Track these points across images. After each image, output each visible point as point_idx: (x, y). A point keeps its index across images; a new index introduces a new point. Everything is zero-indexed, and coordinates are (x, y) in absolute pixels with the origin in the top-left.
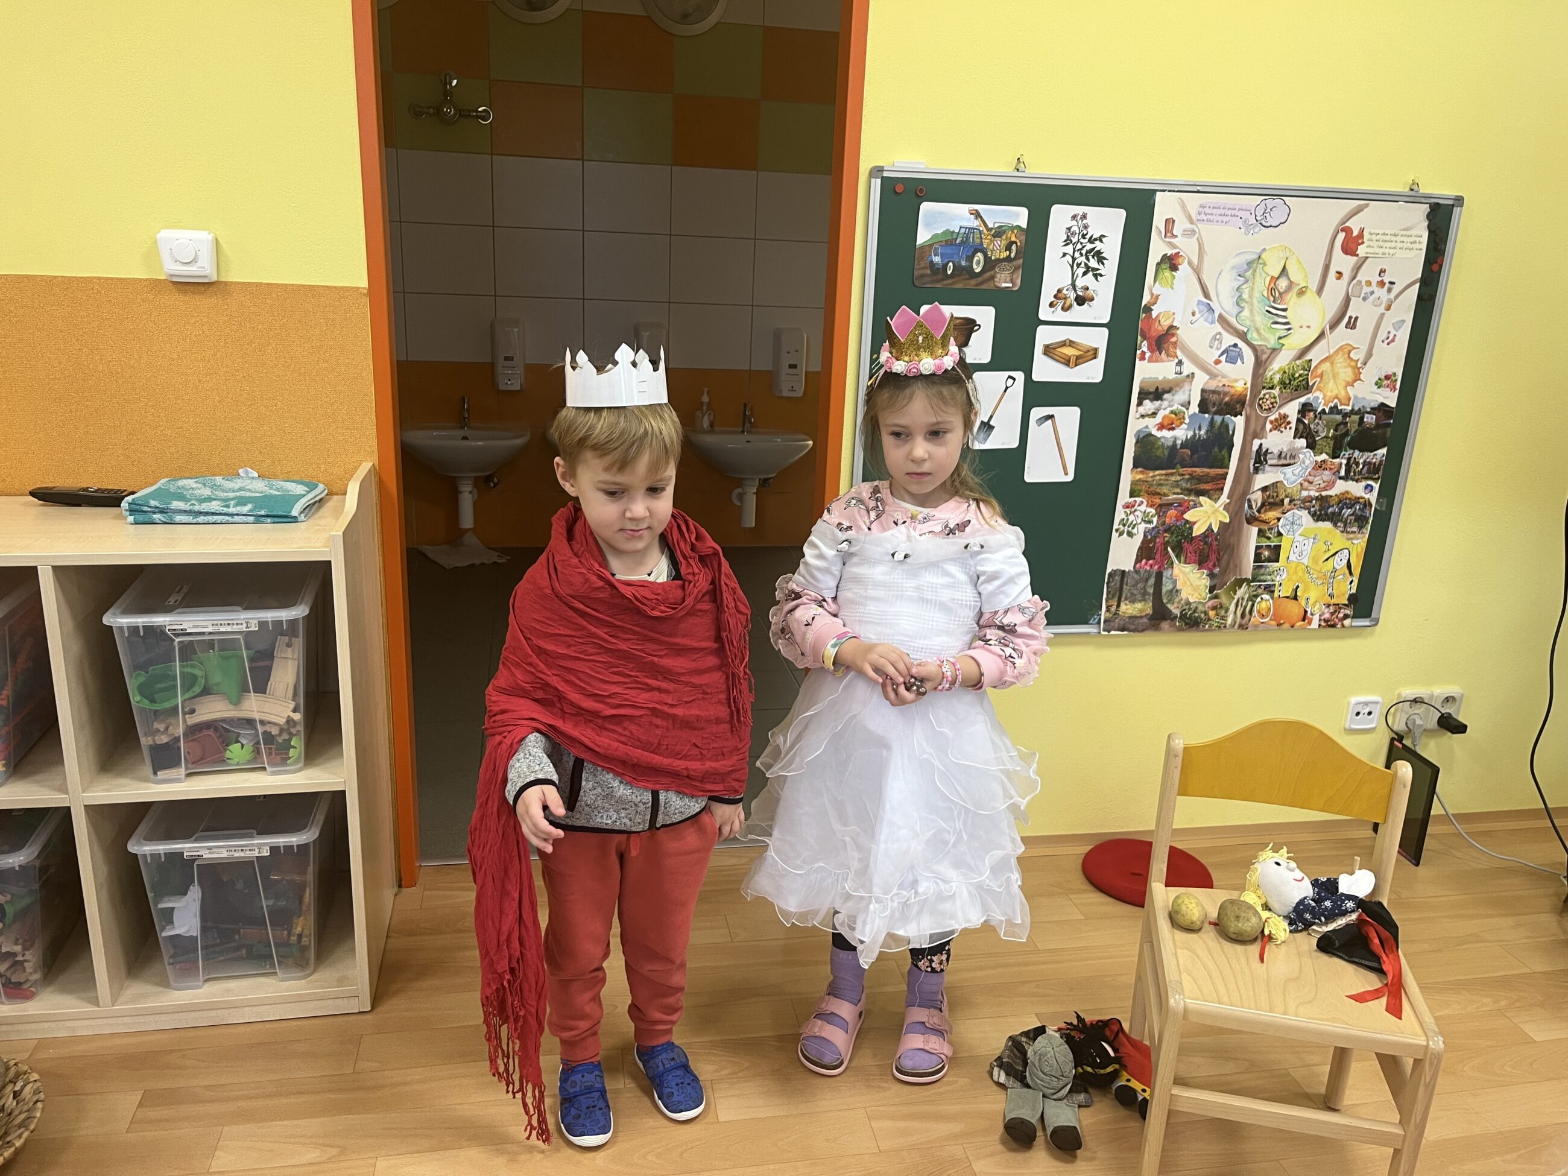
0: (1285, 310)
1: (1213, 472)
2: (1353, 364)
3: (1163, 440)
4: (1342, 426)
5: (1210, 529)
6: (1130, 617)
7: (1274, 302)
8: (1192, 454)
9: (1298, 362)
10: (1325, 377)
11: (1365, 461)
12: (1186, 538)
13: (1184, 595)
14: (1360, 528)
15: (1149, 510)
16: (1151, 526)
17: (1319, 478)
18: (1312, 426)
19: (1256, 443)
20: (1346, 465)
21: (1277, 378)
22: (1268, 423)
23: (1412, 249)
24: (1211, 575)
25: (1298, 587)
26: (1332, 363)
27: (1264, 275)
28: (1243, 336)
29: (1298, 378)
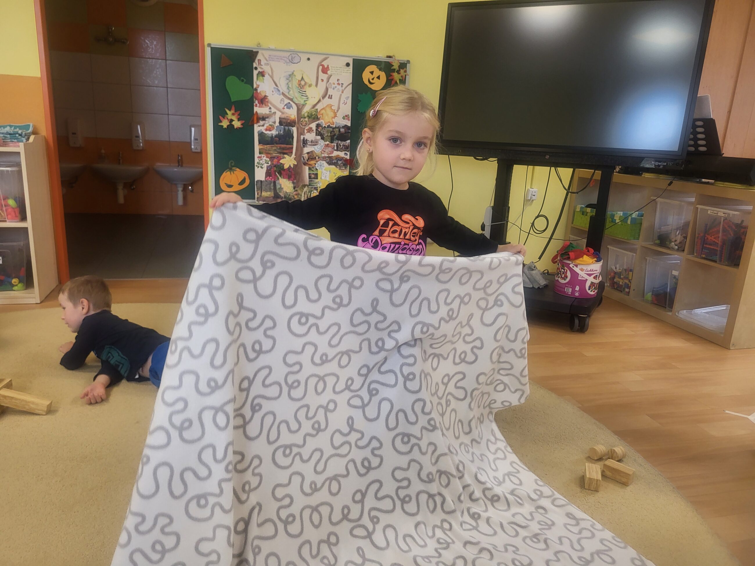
0: (305, 91)
1: (288, 146)
2: (333, 111)
3: (268, 135)
4: (333, 132)
5: (290, 166)
6: (266, 197)
7: (301, 89)
8: (279, 140)
9: (313, 110)
10: (324, 115)
12: (282, 169)
13: (285, 190)
14: (346, 168)
15: (267, 159)
16: (268, 165)
17: (327, 150)
18: (322, 132)
19: (302, 137)
20: (337, 146)
21: (306, 115)
22: (305, 130)
23: (347, 73)
24: (293, 183)
26: (325, 111)
27: (296, 79)
28: (292, 100)
29: (314, 115)
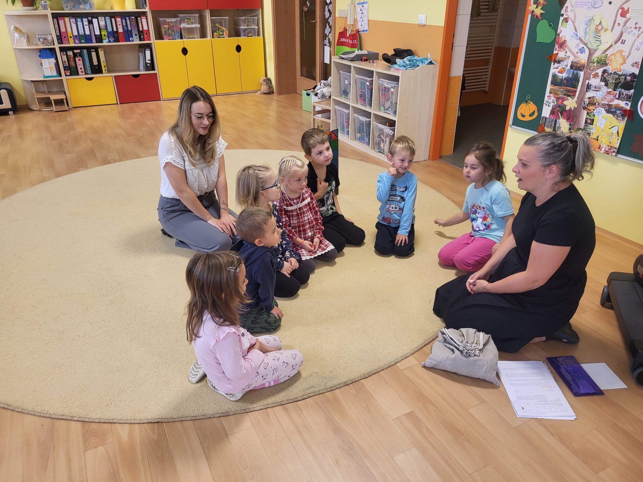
0: (600, 36)
1: (573, 89)
2: (623, 57)
3: (559, 77)
4: (618, 79)
5: (571, 108)
7: (597, 33)
8: (567, 82)
9: (603, 55)
10: (612, 61)
11: (626, 94)
12: (564, 110)
13: (562, 129)
14: (623, 119)
15: (554, 99)
16: (554, 104)
17: (608, 97)
18: (607, 78)
19: (587, 82)
20: (619, 94)
21: (595, 61)
22: (591, 75)
24: (570, 125)
25: (599, 136)
27: (594, 24)
28: (586, 44)
29: (603, 60)
